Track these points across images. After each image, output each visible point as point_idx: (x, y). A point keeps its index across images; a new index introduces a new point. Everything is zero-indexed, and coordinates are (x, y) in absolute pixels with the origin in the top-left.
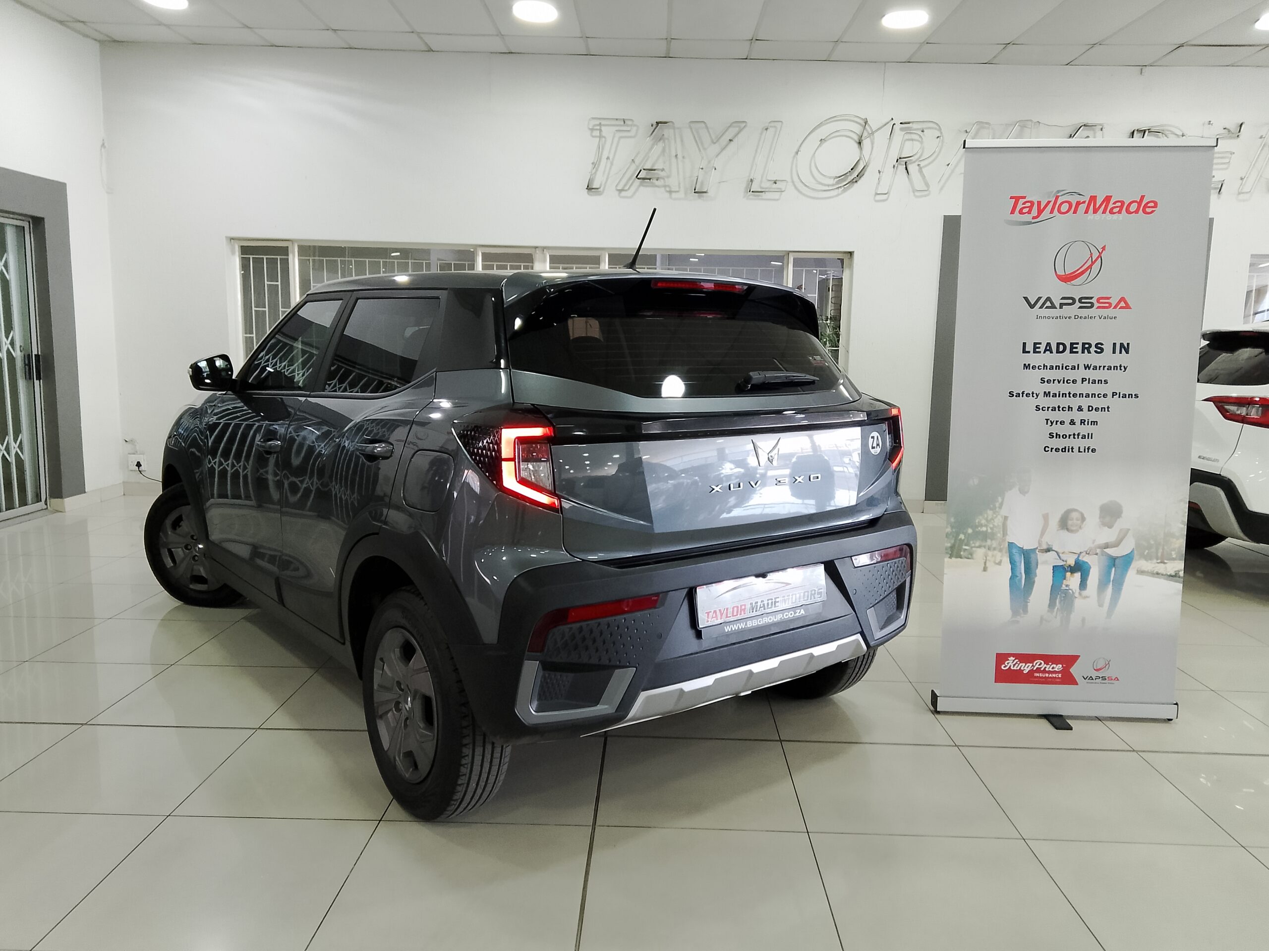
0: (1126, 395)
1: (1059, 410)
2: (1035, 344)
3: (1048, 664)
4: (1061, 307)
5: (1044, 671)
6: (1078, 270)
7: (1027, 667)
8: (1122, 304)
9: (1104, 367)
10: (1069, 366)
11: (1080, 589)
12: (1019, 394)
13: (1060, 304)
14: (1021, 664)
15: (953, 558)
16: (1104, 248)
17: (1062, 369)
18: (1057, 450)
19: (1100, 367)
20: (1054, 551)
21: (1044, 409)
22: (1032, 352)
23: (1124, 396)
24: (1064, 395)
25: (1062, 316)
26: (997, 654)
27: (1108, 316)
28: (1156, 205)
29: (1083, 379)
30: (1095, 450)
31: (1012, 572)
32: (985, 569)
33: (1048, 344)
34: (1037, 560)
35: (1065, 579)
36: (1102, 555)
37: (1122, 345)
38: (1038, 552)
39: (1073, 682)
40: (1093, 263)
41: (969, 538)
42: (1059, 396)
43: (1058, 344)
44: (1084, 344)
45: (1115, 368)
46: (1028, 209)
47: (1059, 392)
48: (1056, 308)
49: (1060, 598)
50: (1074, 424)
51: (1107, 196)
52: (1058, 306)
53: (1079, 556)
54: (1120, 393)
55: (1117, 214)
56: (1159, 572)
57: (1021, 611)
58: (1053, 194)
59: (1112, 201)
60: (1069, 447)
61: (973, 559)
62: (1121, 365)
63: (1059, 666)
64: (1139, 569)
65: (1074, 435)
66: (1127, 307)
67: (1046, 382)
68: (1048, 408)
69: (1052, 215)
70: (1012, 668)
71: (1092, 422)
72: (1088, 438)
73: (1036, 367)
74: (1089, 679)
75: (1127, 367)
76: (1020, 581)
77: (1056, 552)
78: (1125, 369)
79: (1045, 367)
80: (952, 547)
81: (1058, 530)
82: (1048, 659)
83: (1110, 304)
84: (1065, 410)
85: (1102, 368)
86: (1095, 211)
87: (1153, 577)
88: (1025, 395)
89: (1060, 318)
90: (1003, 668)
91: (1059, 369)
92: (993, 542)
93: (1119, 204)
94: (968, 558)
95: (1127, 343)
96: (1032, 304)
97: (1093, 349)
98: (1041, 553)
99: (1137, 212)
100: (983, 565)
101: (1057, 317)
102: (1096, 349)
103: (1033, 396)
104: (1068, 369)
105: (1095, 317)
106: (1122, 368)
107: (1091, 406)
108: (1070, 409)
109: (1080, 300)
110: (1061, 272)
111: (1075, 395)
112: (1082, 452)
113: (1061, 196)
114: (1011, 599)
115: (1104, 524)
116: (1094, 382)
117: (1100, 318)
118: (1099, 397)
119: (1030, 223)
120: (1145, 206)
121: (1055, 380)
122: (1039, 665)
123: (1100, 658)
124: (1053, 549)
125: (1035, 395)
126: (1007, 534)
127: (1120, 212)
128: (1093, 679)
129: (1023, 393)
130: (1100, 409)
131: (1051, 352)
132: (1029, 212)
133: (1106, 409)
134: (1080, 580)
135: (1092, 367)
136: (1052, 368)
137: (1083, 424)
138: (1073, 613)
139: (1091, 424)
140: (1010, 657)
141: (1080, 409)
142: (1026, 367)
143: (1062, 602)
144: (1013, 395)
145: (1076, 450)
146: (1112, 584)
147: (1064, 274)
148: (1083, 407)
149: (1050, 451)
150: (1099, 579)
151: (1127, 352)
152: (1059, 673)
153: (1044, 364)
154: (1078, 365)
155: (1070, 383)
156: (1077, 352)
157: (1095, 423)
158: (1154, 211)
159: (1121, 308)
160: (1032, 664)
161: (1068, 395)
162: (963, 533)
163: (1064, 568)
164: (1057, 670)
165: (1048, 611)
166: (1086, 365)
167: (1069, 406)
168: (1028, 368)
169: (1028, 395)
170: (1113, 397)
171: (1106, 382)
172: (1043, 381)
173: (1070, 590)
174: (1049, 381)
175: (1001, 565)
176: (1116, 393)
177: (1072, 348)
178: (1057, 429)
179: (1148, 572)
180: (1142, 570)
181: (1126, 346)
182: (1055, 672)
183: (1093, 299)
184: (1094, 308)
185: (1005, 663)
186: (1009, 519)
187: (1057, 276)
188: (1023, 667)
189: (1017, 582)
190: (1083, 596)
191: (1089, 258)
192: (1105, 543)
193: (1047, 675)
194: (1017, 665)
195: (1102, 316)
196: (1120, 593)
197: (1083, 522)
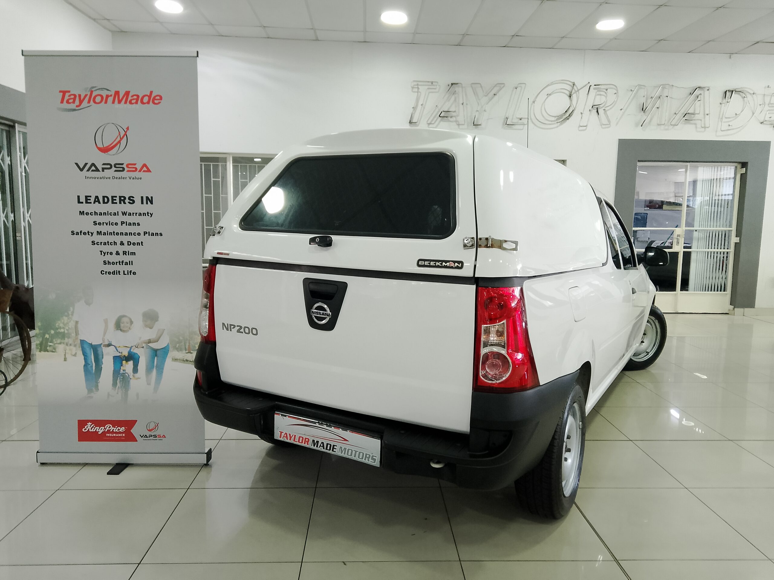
1: (108, 245)
2: (86, 197)
3: (115, 427)
4: (103, 171)
5: (113, 432)
6: (112, 144)
7: (102, 429)
8: (145, 169)
9: (136, 213)
10: (112, 213)
11: (133, 372)
12: (78, 233)
13: (102, 168)
14: (96, 428)
15: (42, 352)
16: (128, 128)
17: (108, 215)
18: (109, 273)
19: (133, 213)
20: (113, 346)
21: (98, 244)
22: (84, 202)
23: (153, 234)
24: (111, 234)
25: (104, 177)
26: (78, 420)
27: (135, 177)
28: (161, 98)
29: (122, 222)
30: (135, 273)
31: (85, 361)
32: (65, 360)
33: (97, 197)
34: (103, 352)
35: (122, 366)
36: (147, 348)
37: (147, 198)
38: (103, 346)
39: (134, 439)
40: (121, 139)
41: (52, 337)
42: (108, 235)
43: (104, 197)
44: (120, 197)
45: (144, 214)
46: (72, 100)
47: (107, 231)
48: (100, 171)
49: (119, 379)
50: (119, 254)
51: (126, 91)
52: (101, 170)
53: (130, 349)
54: (149, 232)
55: (134, 104)
56: (188, 359)
57: (94, 389)
58: (89, 89)
59: (131, 94)
60: (117, 271)
61: (56, 352)
62: (148, 212)
63: (123, 429)
64: (173, 358)
65: (119, 262)
66: (149, 171)
67: (98, 224)
68: (101, 243)
69: (89, 105)
70: (90, 430)
71: (131, 253)
72: (130, 264)
73: (88, 213)
74: (144, 437)
75: (152, 213)
76: (92, 366)
77: (115, 346)
78: (151, 215)
79: (96, 214)
80: (41, 344)
82: (116, 423)
83: (136, 169)
84: (112, 245)
85: (134, 214)
86: (120, 102)
87: (184, 363)
89: (103, 179)
90: (83, 429)
91: (106, 215)
92: (69, 339)
93: (135, 97)
94: (53, 352)
95: (151, 197)
96: (81, 168)
97: (127, 201)
98: (105, 347)
99: (148, 103)
100: (64, 357)
101: (101, 178)
102: (129, 201)
103: (89, 235)
104: (112, 215)
105: (126, 178)
106: (149, 214)
107: (130, 242)
108: (115, 244)
109: (115, 165)
110: (100, 145)
111: (117, 234)
112: (126, 274)
113: (95, 91)
114: (87, 380)
115: (146, 326)
116: (130, 224)
117: (130, 179)
118: (134, 235)
119: (75, 110)
120: (154, 99)
121: (104, 223)
122: (109, 428)
123: (151, 422)
124: (112, 344)
125: (90, 234)
126: (79, 334)
127: (136, 103)
128: (147, 437)
129: (81, 232)
130: (136, 243)
131: (99, 203)
132: (74, 102)
133: (141, 244)
134: (133, 366)
135: (127, 214)
136: (101, 214)
137: (125, 254)
138: (130, 390)
139: (131, 255)
140: (88, 423)
141: (122, 243)
142: (82, 213)
144: (74, 234)
145: (122, 273)
146: (156, 369)
147: (103, 147)
148: (124, 242)
149: (105, 274)
150: (147, 366)
151: (152, 203)
152: (123, 434)
153: (95, 212)
154: (118, 212)
155: (113, 225)
156: (116, 203)
157: (133, 254)
158: (160, 102)
159: (144, 171)
160: (104, 428)
161: (113, 234)
162: (48, 334)
163: (121, 358)
164: (121, 431)
165: (112, 388)
166: (123, 213)
167: (114, 242)
168: (83, 214)
169: (85, 234)
170: (144, 235)
171: (139, 224)
172: (95, 223)
173: (126, 373)
174: (100, 224)
175: (76, 356)
176: (147, 232)
177: (113, 200)
178: (108, 258)
179: (180, 360)
180: (176, 358)
181: (150, 198)
182: (120, 433)
183: (124, 164)
184: (125, 171)
185: (85, 428)
186: (79, 323)
187: (100, 149)
188: (98, 429)
189: (89, 368)
190: (136, 378)
191: (118, 135)
192: (148, 340)
193: (115, 435)
194: (93, 428)
195: (131, 177)
196: (162, 375)
197: (132, 324)
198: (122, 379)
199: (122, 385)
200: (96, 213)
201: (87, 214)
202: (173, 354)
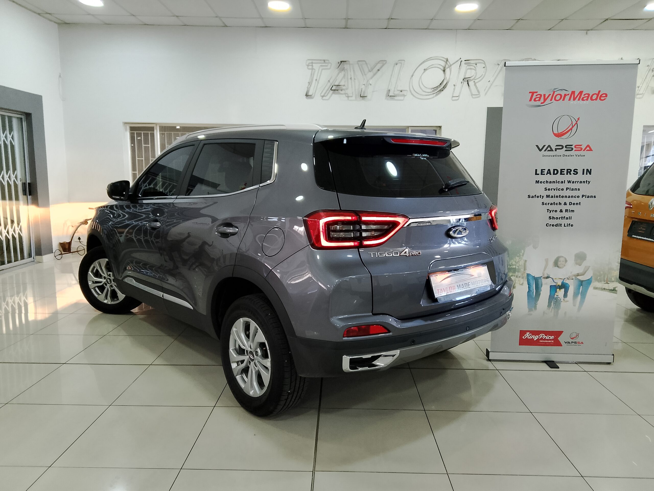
0: (589, 196)
1: (554, 205)
2: (542, 170)
3: (546, 336)
4: (556, 150)
5: (545, 339)
6: (565, 131)
7: (536, 338)
8: (588, 148)
9: (578, 182)
10: (559, 182)
11: (564, 297)
12: (533, 196)
13: (555, 148)
14: (533, 336)
16: (578, 119)
17: (556, 183)
18: (553, 225)
19: (576, 182)
20: (551, 278)
21: (546, 204)
22: (540, 174)
23: (588, 197)
24: (557, 197)
25: (556, 155)
26: (520, 331)
27: (580, 155)
28: (606, 95)
29: (567, 188)
30: (573, 225)
31: (529, 289)
33: (549, 170)
34: (542, 283)
35: (556, 292)
36: (576, 280)
37: (587, 170)
38: (543, 278)
39: (560, 344)
40: (573, 127)
42: (554, 197)
43: (554, 170)
44: (567, 170)
45: (584, 182)
46: (538, 98)
47: (555, 195)
48: (553, 151)
49: (554, 301)
50: (562, 212)
51: (581, 91)
52: (554, 150)
53: (563, 281)
54: (586, 195)
55: (586, 100)
56: (605, 288)
57: (533, 309)
58: (552, 91)
59: (583, 94)
60: (559, 224)
62: (587, 180)
64: (594, 287)
65: (562, 217)
66: (591, 150)
68: (549, 203)
69: (551, 102)
70: (528, 338)
71: (571, 210)
72: (569, 219)
74: (568, 343)
75: (590, 181)
76: (533, 293)
77: (552, 278)
78: (589, 183)
81: (553, 267)
82: (547, 333)
83: (581, 148)
84: (558, 205)
86: (574, 99)
87: (602, 291)
88: (536, 197)
89: (555, 156)
90: (523, 338)
91: (554, 183)
92: (519, 273)
93: (587, 95)
96: (541, 149)
97: (572, 172)
98: (544, 279)
99: (596, 99)
102: (574, 173)
103: (540, 198)
105: (573, 155)
106: (588, 182)
107: (571, 202)
108: (560, 204)
109: (566, 146)
110: (556, 132)
111: (562, 197)
112: (566, 226)
113: (556, 91)
114: (528, 303)
115: (577, 264)
116: (573, 190)
117: (576, 156)
118: (575, 197)
119: (540, 106)
120: (601, 96)
121: (552, 189)
122: (542, 336)
123: (573, 333)
124: (551, 277)
126: (526, 269)
127: (587, 100)
128: (570, 343)
130: (576, 204)
131: (551, 174)
132: (539, 100)
133: (579, 204)
134: (564, 293)
135: (572, 182)
136: (551, 182)
137: (566, 212)
138: (560, 310)
139: (571, 212)
140: (527, 333)
141: (565, 204)
143: (555, 304)
144: (530, 197)
145: (563, 225)
147: (558, 133)
149: (549, 226)
150: (574, 293)
151: (590, 174)
152: (552, 340)
154: (565, 181)
155: (560, 190)
156: (564, 174)
157: (573, 211)
158: (606, 99)
159: (587, 150)
160: (538, 336)
161: (559, 197)
163: (556, 287)
164: (551, 338)
165: (547, 308)
166: (569, 181)
167: (559, 202)
168: (538, 183)
169: (538, 197)
170: (582, 197)
171: (579, 190)
172: (546, 189)
173: (559, 297)
174: (549, 190)
175: (523, 285)
176: (584, 195)
177: (561, 172)
178: (553, 214)
179: (599, 288)
180: (596, 287)
181: (590, 170)
182: (550, 340)
183: (573, 146)
184: (573, 151)
185: (524, 336)
186: (527, 261)
187: (554, 134)
188: (534, 337)
189: (531, 294)
190: (565, 301)
191: (571, 124)
192: (577, 274)
193: (546, 341)
194: (531, 336)
195: (577, 155)
196: (585, 299)
197: (566, 263)
198: (556, 301)
199: (555, 305)
200: (547, 182)
201: (541, 182)
202: (595, 284)
